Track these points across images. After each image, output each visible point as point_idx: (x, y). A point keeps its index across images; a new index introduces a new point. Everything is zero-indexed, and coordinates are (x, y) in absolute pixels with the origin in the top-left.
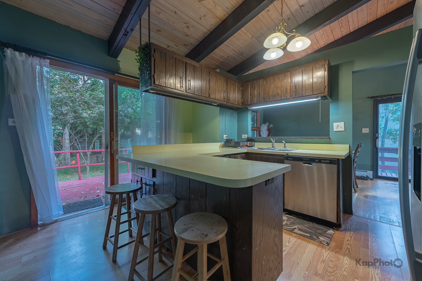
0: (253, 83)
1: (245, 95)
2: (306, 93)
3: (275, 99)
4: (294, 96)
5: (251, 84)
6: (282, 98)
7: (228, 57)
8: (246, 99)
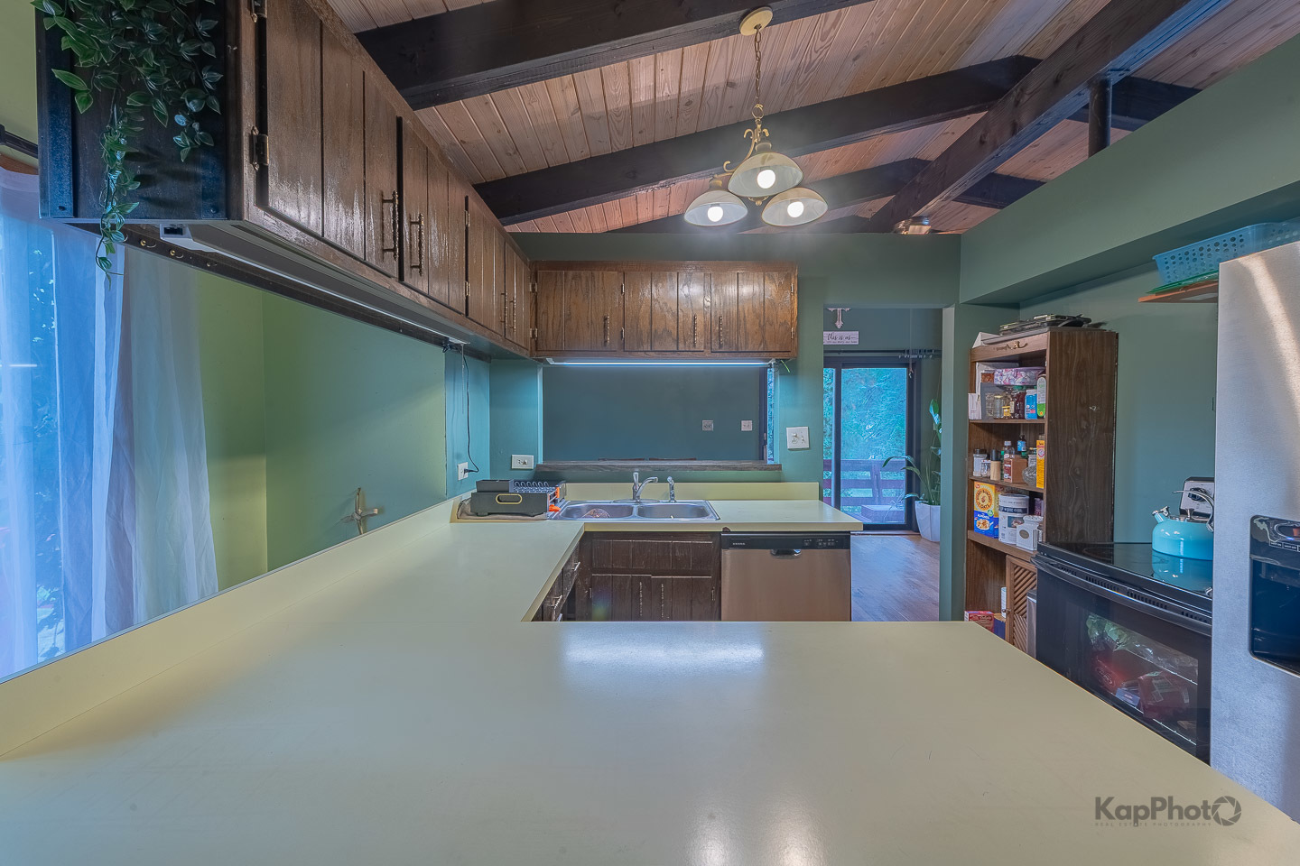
0: (580, 277)
1: (546, 313)
2: (746, 343)
3: (657, 347)
4: (716, 347)
5: (570, 278)
6: (681, 347)
7: (463, 142)
8: (550, 330)
